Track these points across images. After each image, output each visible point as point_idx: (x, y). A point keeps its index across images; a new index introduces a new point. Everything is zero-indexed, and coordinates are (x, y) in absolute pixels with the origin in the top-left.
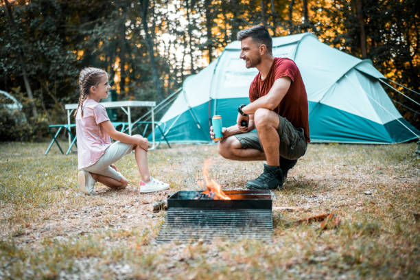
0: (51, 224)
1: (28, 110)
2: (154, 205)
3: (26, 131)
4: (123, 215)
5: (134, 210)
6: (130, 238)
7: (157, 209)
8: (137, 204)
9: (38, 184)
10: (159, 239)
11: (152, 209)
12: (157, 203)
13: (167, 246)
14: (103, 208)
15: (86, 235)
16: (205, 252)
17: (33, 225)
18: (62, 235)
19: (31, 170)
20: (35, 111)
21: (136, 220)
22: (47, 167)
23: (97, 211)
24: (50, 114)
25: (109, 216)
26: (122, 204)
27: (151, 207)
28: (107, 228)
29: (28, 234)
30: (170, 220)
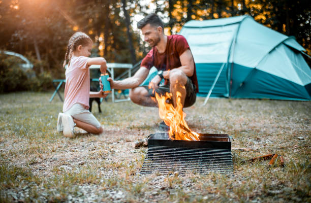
0: (58, 156)
1: (37, 69)
2: (136, 143)
3: (36, 84)
4: (112, 150)
5: (120, 146)
6: (120, 168)
7: (138, 146)
8: (122, 141)
9: (46, 124)
10: (143, 171)
11: (134, 146)
12: (138, 142)
13: (149, 176)
14: (97, 144)
15: (85, 165)
16: (181, 182)
17: (44, 156)
18: (67, 165)
19: (40, 113)
20: (42, 70)
21: (123, 155)
22: (51, 111)
23: (92, 146)
24: (53, 72)
25: (102, 150)
26: (110, 141)
27: (134, 144)
28: (101, 160)
29: (40, 163)
30: (150, 155)
